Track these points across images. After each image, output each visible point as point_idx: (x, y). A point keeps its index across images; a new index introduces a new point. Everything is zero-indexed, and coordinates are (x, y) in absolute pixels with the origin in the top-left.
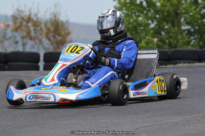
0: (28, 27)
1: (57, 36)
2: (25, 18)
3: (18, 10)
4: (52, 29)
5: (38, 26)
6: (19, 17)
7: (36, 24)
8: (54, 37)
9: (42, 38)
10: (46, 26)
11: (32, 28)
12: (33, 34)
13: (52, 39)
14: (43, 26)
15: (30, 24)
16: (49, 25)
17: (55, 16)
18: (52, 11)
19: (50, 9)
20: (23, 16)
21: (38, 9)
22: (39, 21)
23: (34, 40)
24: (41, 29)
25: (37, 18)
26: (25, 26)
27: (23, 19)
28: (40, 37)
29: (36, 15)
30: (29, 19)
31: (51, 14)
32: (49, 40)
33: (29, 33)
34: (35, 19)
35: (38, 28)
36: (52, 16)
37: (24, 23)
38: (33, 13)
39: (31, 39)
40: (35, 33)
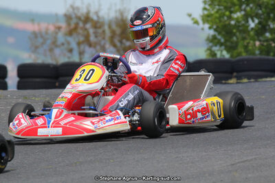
0: (86, 29)
1: (124, 41)
2: (83, 18)
3: (72, 7)
4: (118, 31)
5: (100, 27)
6: (74, 16)
7: (97, 25)
8: (121, 42)
9: (105, 44)
10: (110, 27)
11: (91, 31)
12: (92, 38)
13: (118, 44)
14: (106, 28)
15: (88, 26)
16: (114, 27)
17: (122, 14)
18: (118, 7)
19: (116, 4)
20: (79, 14)
21: (100, 5)
22: (101, 20)
23: (95, 47)
24: (104, 31)
25: (98, 17)
26: (82, 28)
27: (79, 18)
28: (102, 43)
29: (97, 13)
30: (87, 19)
31: (116, 11)
32: (115, 46)
33: (87, 37)
34: (95, 18)
35: (100, 31)
36: (118, 15)
37: (81, 25)
38: (93, 10)
39: (90, 45)
40: (96, 37)
